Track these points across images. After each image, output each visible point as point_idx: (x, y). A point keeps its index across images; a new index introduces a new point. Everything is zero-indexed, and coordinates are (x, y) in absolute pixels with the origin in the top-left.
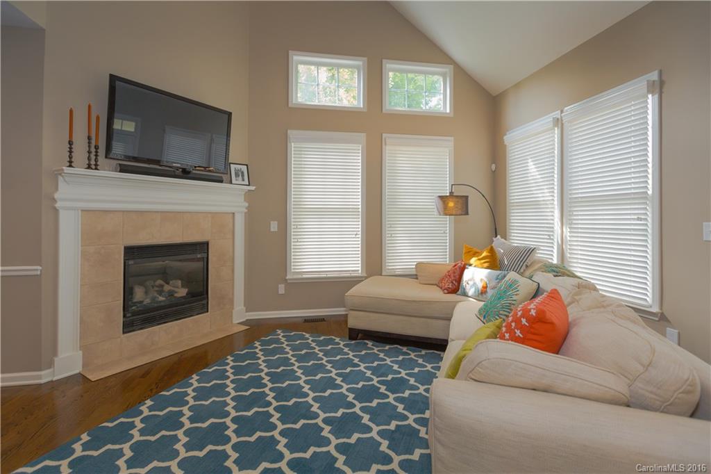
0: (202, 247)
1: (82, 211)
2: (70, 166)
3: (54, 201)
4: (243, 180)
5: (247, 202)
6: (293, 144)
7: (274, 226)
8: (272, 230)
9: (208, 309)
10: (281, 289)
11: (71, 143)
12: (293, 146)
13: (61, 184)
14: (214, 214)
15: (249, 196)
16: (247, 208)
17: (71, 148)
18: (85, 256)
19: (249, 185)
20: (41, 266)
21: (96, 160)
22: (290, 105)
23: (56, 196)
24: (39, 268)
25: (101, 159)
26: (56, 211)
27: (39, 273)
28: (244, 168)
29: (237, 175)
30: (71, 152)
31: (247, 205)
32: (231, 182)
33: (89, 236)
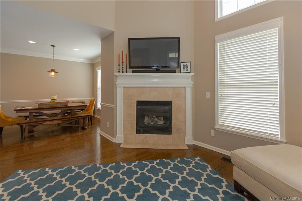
0: (169, 103)
1: (123, 87)
2: (119, 73)
3: (116, 85)
4: (187, 70)
5: (193, 82)
6: (218, 44)
7: (208, 95)
8: (207, 97)
9: (171, 133)
10: (213, 133)
11: (119, 65)
13: (118, 79)
14: (174, 88)
15: (194, 78)
16: (193, 85)
17: (119, 67)
19: (190, 73)
20: (113, 105)
21: (126, 70)
22: (216, 20)
23: (117, 83)
24: (113, 106)
27: (113, 107)
29: (184, 68)
30: (119, 68)
31: (193, 83)
32: (180, 72)
33: (126, 96)
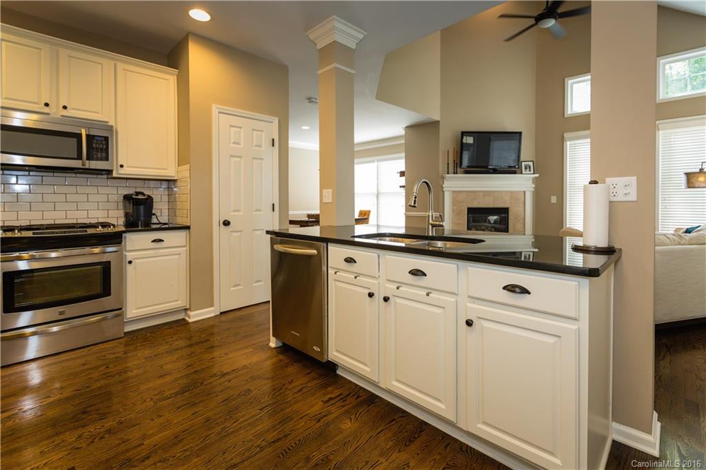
0: (506, 210)
1: (452, 191)
2: (448, 173)
3: (443, 188)
4: (530, 171)
5: (535, 184)
6: (568, 142)
7: (554, 199)
8: (553, 202)
11: (448, 164)
12: (568, 144)
13: (445, 181)
14: (511, 192)
15: (535, 181)
16: (534, 188)
17: (448, 166)
18: (453, 211)
19: (534, 174)
21: (457, 170)
22: (566, 116)
23: (444, 186)
25: (459, 169)
26: (443, 192)
28: (531, 164)
29: (526, 168)
30: (448, 168)
31: (534, 186)
32: (522, 173)
33: (455, 202)
